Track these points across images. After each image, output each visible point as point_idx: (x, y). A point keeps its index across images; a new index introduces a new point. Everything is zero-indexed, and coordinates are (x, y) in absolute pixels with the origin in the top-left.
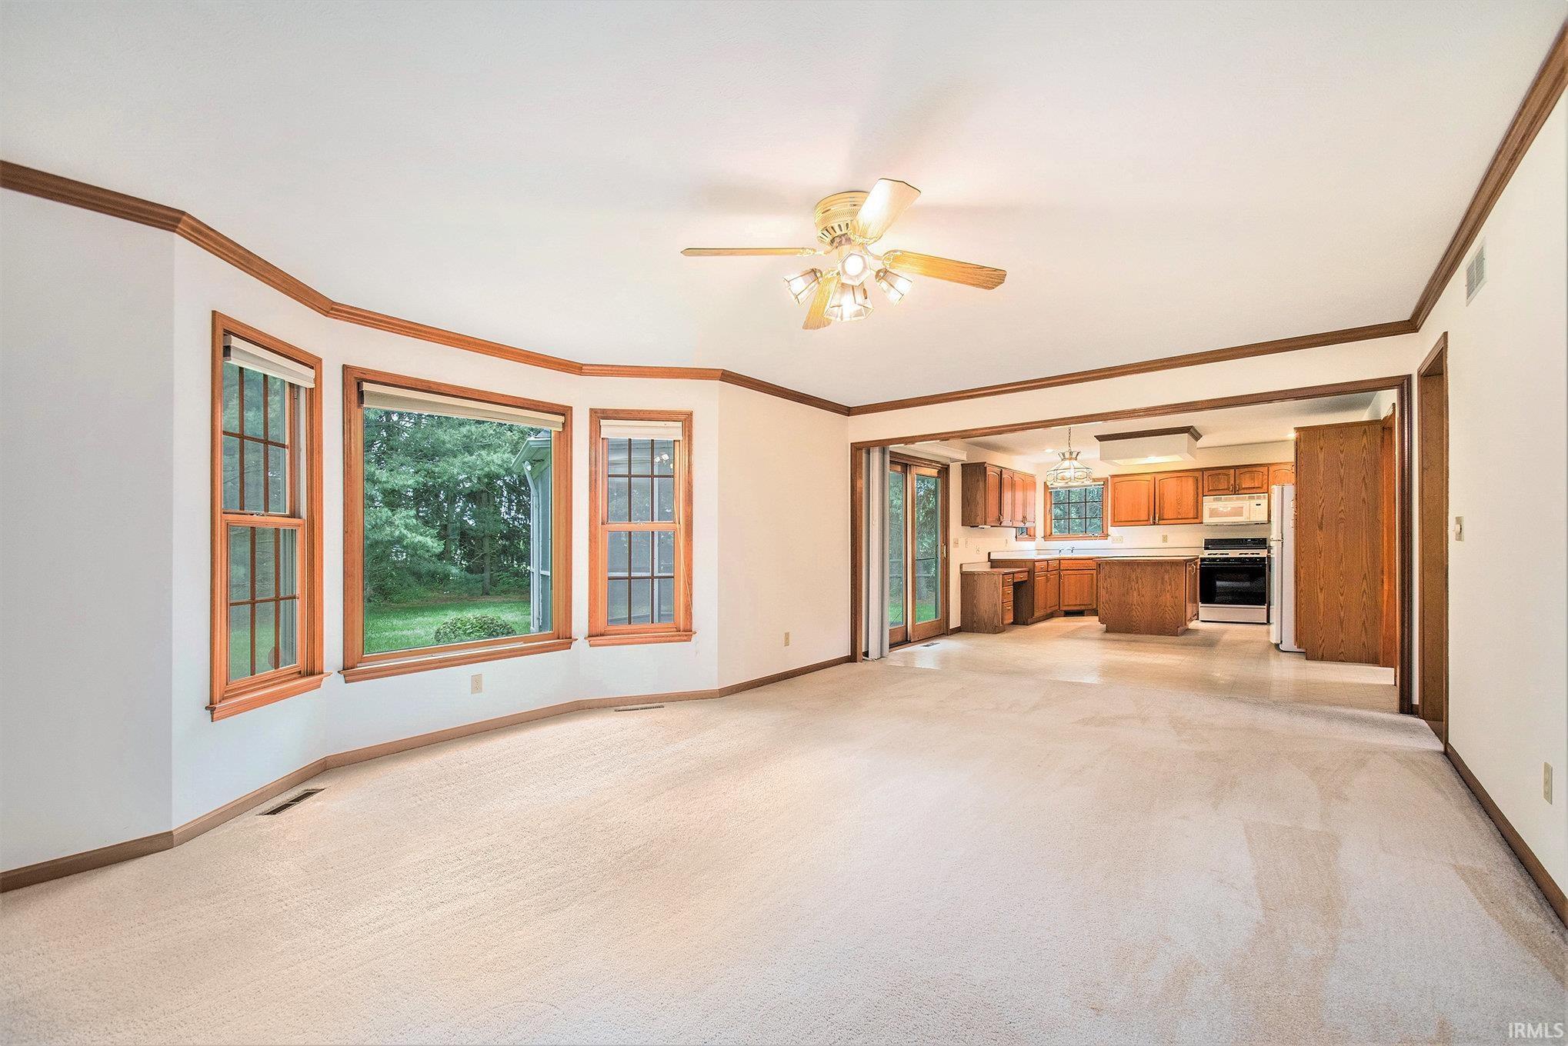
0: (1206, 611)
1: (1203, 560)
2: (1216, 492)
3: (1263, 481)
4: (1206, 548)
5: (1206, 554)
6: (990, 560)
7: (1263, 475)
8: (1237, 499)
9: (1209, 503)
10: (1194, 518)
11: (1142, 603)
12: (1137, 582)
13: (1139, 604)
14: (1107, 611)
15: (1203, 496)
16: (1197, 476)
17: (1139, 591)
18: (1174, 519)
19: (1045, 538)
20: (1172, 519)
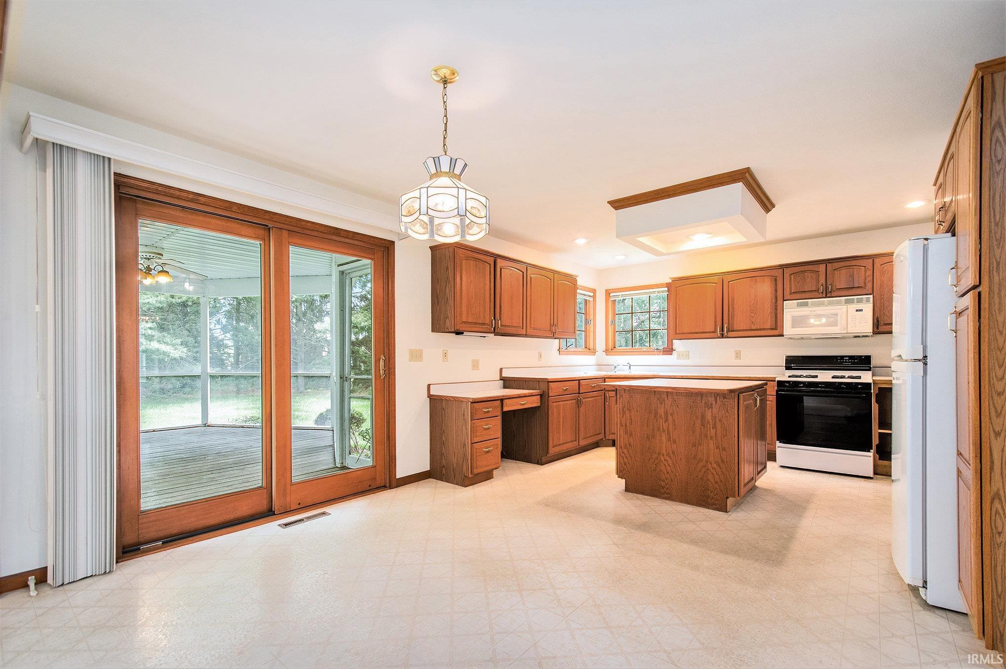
0: (786, 452)
1: (780, 383)
2: (802, 294)
3: (865, 279)
4: (788, 368)
5: (785, 376)
6: (502, 379)
7: (865, 271)
8: (830, 304)
9: (791, 310)
10: (772, 329)
11: (673, 453)
12: (667, 420)
13: (669, 454)
14: (626, 460)
15: (784, 301)
16: (776, 275)
17: (669, 433)
18: (747, 330)
19: (607, 351)
20: (743, 330)
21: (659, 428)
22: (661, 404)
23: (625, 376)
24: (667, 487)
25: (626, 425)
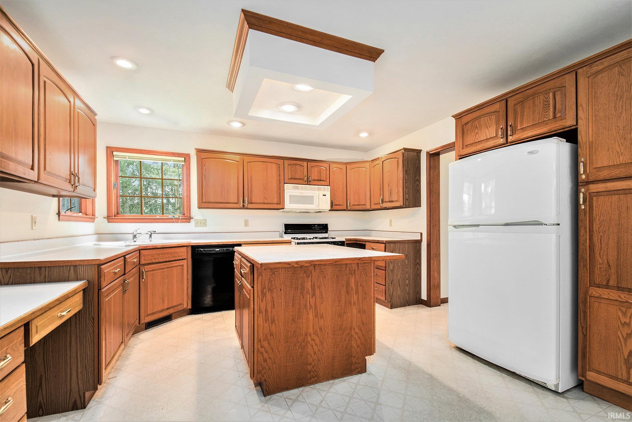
2: (295, 180)
3: (326, 176)
4: (286, 233)
7: (326, 170)
8: (310, 189)
9: (290, 190)
10: (277, 204)
11: (321, 329)
12: (314, 295)
13: (316, 331)
14: (266, 355)
15: (285, 183)
16: (280, 164)
17: (316, 308)
18: (261, 203)
19: (110, 218)
20: (259, 203)
21: (306, 305)
22: (308, 277)
23: (163, 246)
24: (313, 370)
25: (266, 311)
